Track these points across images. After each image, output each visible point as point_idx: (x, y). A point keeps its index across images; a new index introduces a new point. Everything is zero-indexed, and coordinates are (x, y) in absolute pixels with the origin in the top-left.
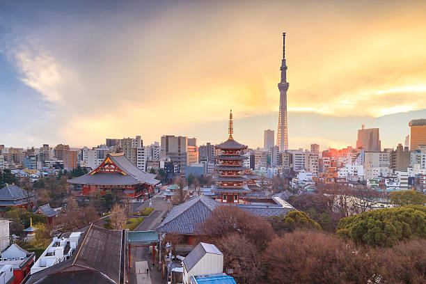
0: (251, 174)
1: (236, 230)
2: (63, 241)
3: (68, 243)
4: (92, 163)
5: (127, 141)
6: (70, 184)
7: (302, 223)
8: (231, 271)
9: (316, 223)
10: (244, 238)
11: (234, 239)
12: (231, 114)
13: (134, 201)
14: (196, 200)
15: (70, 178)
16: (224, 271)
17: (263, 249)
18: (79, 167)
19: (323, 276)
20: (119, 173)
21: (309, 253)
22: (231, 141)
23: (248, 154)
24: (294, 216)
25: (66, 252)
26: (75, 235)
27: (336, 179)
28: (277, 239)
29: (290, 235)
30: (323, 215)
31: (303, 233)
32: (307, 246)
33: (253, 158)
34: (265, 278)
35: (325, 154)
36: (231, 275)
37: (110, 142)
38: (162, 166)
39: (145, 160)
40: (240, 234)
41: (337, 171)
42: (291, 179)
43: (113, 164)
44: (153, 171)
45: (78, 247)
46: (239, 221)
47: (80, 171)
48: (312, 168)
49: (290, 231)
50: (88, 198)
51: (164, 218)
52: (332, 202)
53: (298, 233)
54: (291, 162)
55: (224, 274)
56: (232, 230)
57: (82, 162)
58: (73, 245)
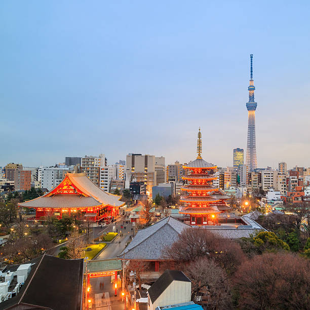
0: (221, 194)
1: (204, 254)
2: (9, 275)
3: (15, 277)
4: (49, 184)
5: (89, 160)
6: (21, 207)
7: (271, 243)
8: (199, 299)
9: (285, 244)
10: (213, 262)
11: (202, 264)
12: (200, 133)
13: (95, 225)
14: (163, 223)
15: (22, 201)
16: (193, 299)
17: (232, 273)
18: (33, 189)
19: (291, 299)
20: (79, 194)
21: (278, 275)
22: (200, 159)
23: (217, 173)
24: (263, 237)
25: (11, 288)
26: (25, 268)
27: (303, 198)
28: (247, 262)
29: (259, 257)
30: (292, 235)
31: (272, 255)
32: (276, 268)
33: (222, 177)
34: (235, 303)
35: (292, 173)
36: (199, 303)
37: (70, 161)
38: (127, 186)
39: (109, 180)
40: (209, 258)
41: (304, 189)
42: (260, 199)
43: (72, 185)
44: (117, 192)
45: (27, 281)
46: (208, 244)
47: (34, 193)
48: (280, 187)
49: (260, 253)
50: (42, 223)
51: (128, 243)
52: (299, 221)
53: (267, 255)
54: (260, 181)
55: (193, 303)
56: (201, 254)
57: (36, 183)
58: (21, 280)
